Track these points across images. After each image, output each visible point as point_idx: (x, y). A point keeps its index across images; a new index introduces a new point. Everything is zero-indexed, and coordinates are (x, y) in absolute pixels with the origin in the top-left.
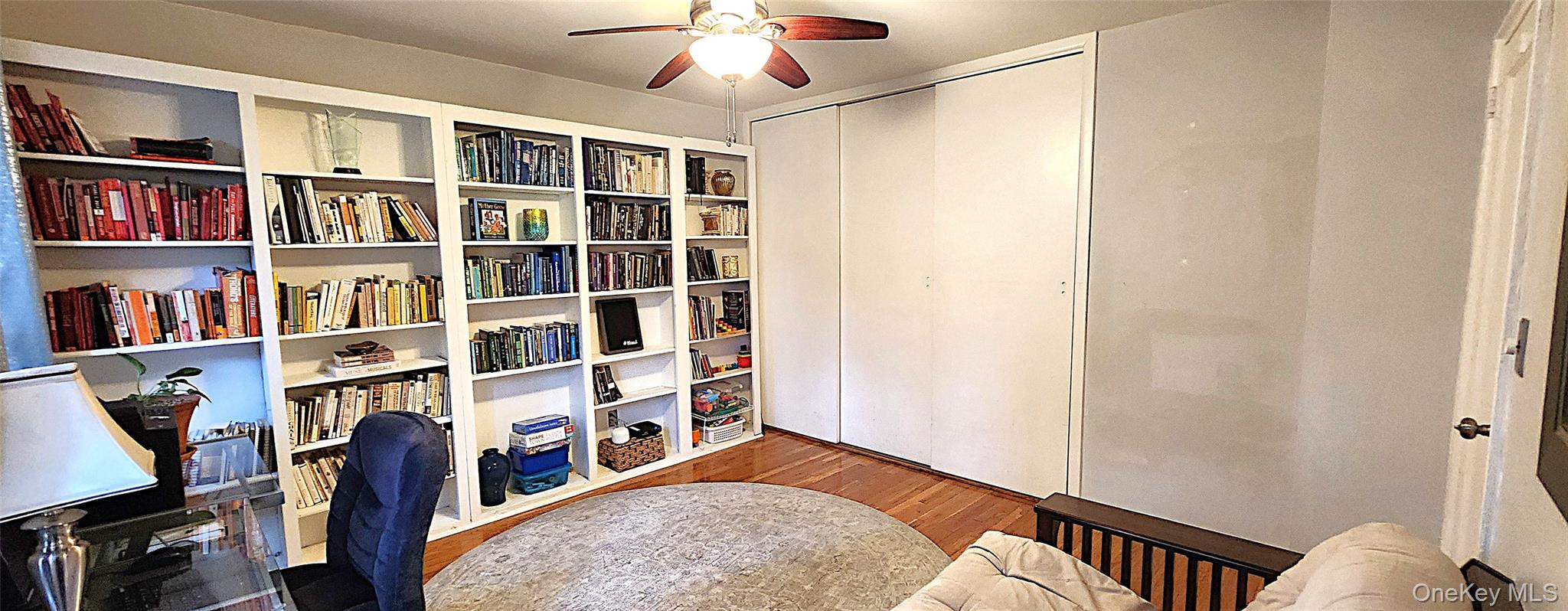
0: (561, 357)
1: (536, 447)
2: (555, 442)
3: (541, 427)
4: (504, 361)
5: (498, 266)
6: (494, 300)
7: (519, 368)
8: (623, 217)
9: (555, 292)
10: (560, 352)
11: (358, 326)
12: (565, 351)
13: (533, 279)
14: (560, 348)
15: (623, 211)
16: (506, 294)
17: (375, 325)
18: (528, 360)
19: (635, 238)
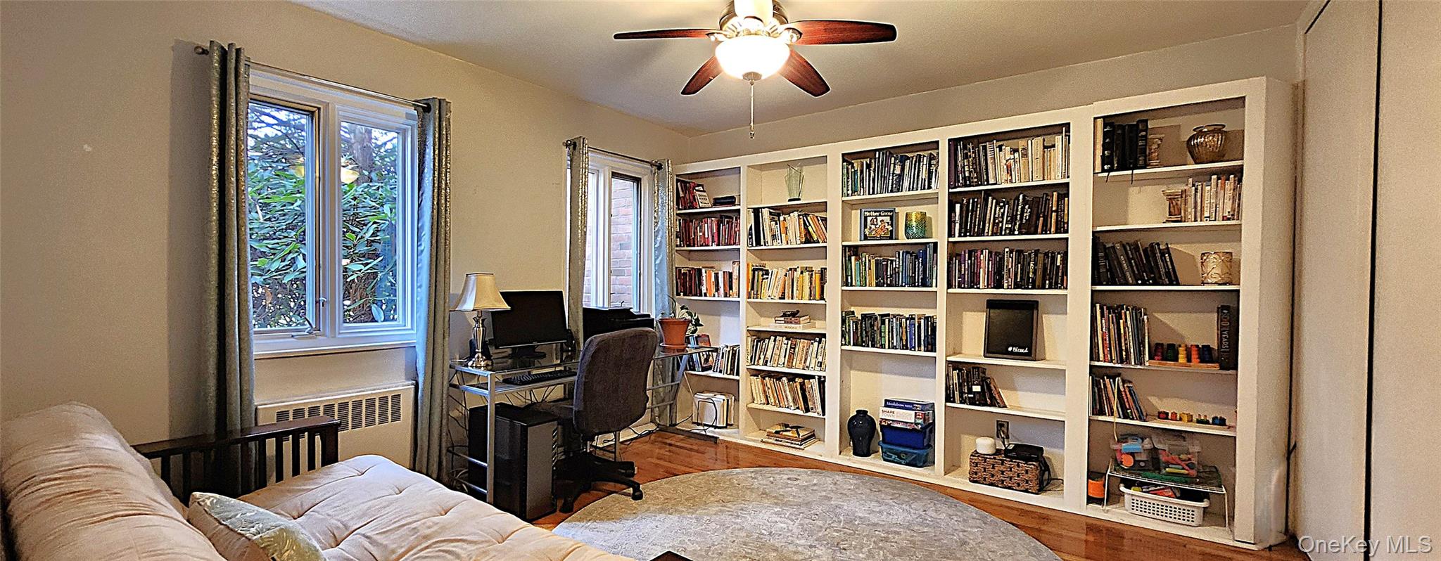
0: (922, 347)
1: (890, 420)
2: (907, 423)
3: (897, 405)
4: (873, 340)
5: (873, 261)
6: (867, 288)
7: (882, 348)
8: (1002, 210)
9: (918, 286)
10: (922, 343)
11: (784, 298)
12: (926, 343)
13: (901, 273)
14: (922, 338)
15: (1002, 204)
16: (877, 285)
17: (792, 299)
18: (893, 343)
19: (1016, 232)
